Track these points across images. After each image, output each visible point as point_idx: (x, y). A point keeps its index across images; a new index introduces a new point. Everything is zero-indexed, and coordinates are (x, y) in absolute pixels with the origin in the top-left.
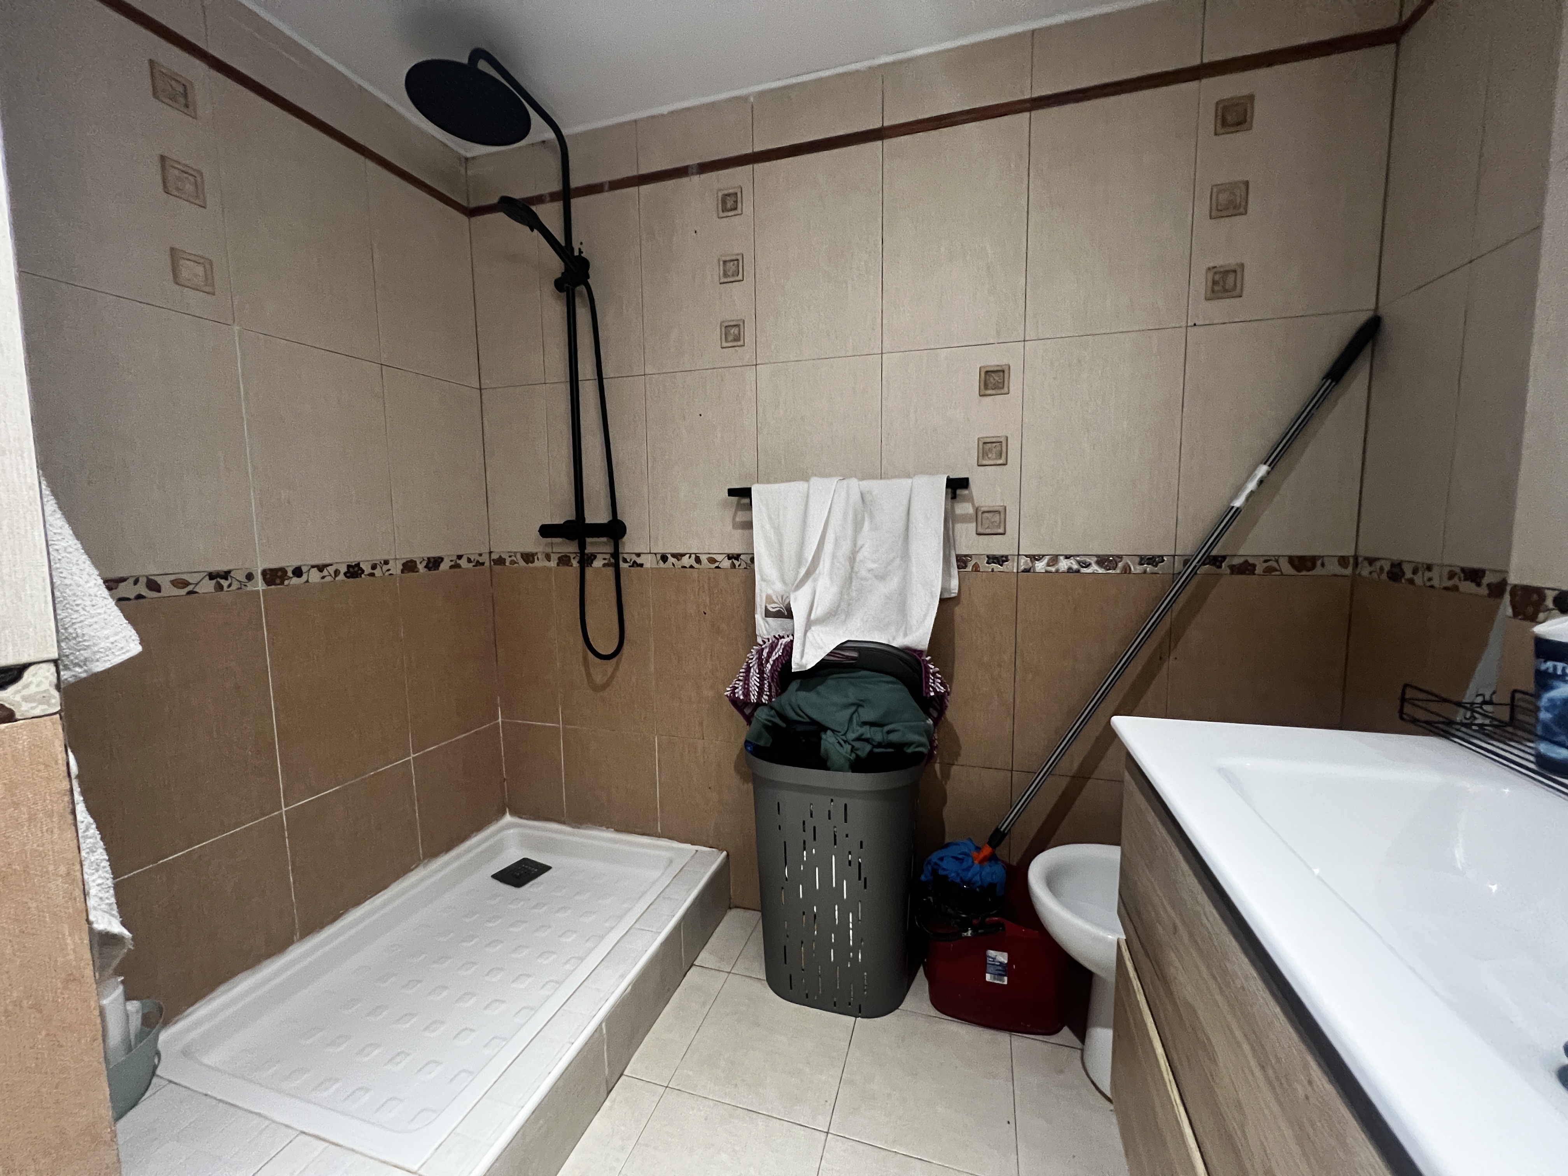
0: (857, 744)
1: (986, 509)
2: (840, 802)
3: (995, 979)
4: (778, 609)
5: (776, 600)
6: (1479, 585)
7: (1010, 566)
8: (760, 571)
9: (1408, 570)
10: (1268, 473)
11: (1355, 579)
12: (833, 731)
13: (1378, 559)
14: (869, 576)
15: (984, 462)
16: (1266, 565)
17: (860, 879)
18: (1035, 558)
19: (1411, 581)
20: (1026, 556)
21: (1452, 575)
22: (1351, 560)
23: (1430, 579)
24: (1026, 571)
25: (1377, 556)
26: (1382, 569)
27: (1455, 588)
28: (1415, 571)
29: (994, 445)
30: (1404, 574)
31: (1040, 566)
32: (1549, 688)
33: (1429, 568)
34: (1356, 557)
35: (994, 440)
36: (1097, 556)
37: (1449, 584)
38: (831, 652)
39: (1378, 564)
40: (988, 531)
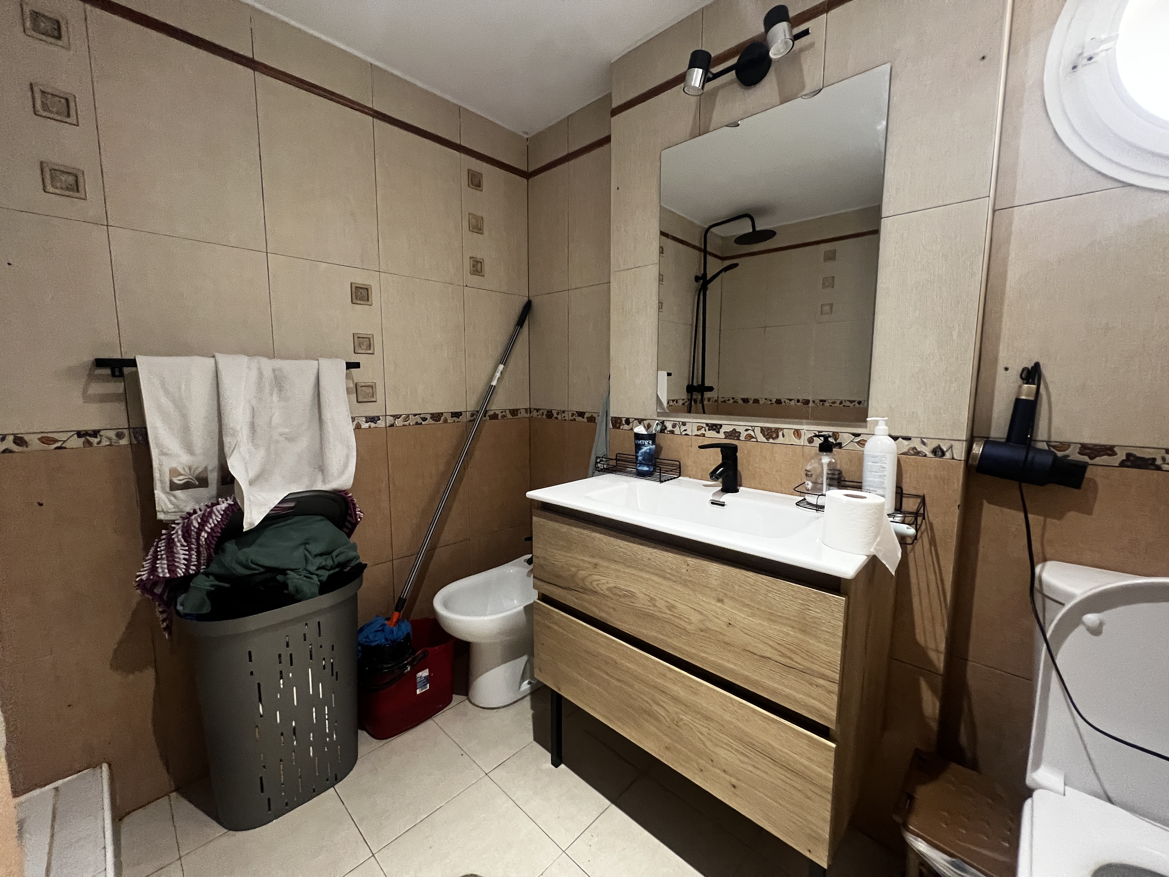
0: (320, 572)
1: (363, 384)
2: (313, 624)
3: (422, 690)
4: (186, 480)
5: (183, 472)
6: (583, 418)
7: (381, 424)
8: (157, 445)
9: (555, 413)
10: (504, 368)
11: (530, 418)
12: (292, 570)
13: (541, 409)
14: (282, 439)
15: (360, 351)
16: (502, 414)
17: (332, 675)
18: (396, 417)
19: (557, 418)
20: (391, 416)
21: (573, 415)
22: (529, 410)
23: (564, 417)
24: (392, 425)
25: (540, 408)
26: (543, 413)
27: (575, 420)
28: (558, 414)
29: (365, 340)
30: (553, 415)
31: (399, 422)
32: (640, 449)
33: (564, 412)
34: (530, 409)
35: (366, 336)
36: (431, 414)
37: (572, 418)
38: (275, 507)
39: (541, 412)
40: (365, 400)
